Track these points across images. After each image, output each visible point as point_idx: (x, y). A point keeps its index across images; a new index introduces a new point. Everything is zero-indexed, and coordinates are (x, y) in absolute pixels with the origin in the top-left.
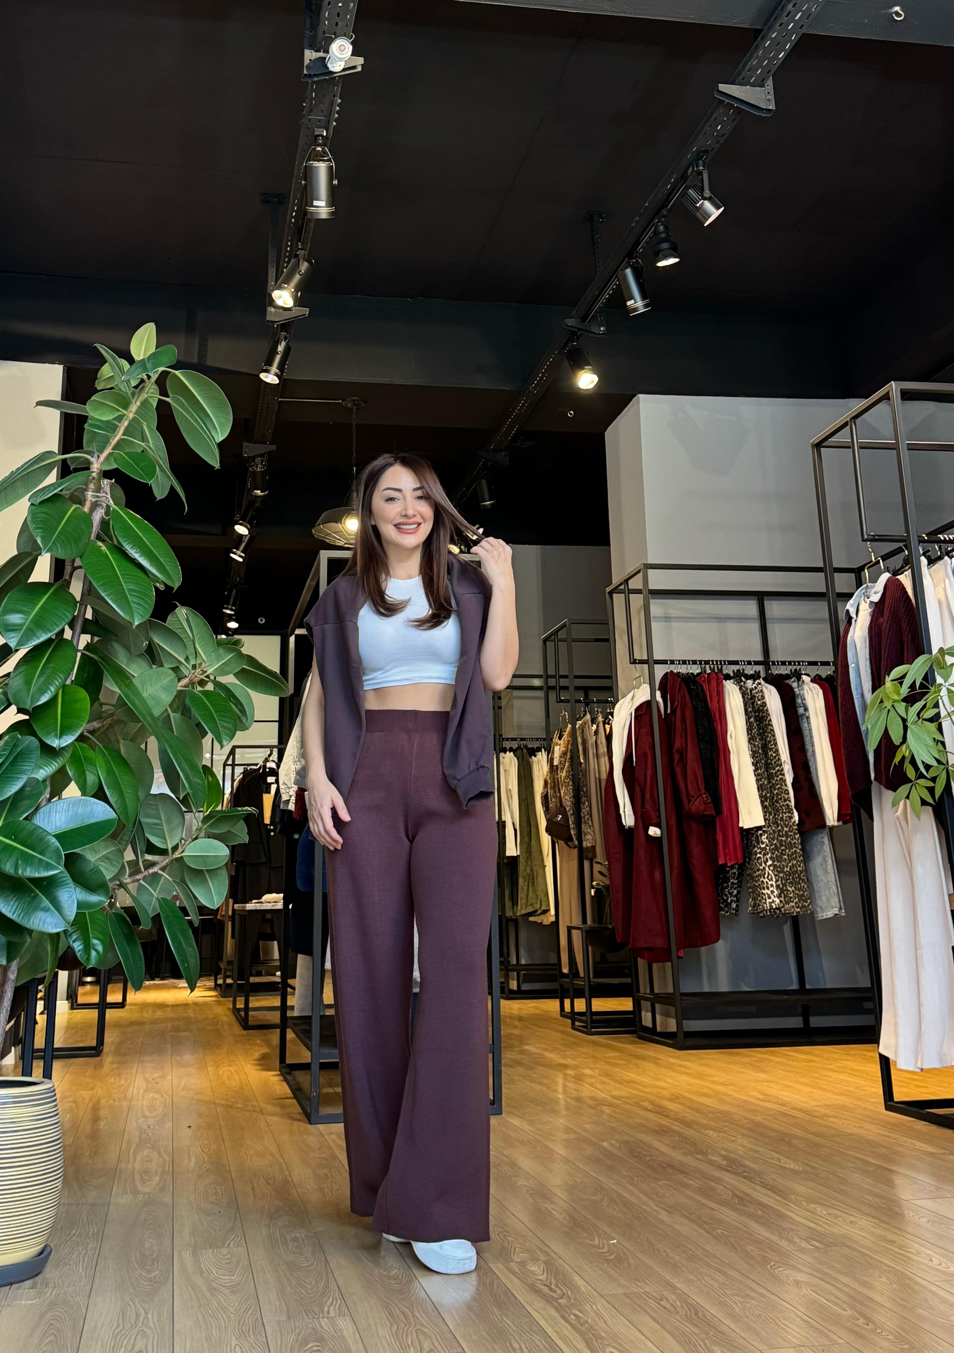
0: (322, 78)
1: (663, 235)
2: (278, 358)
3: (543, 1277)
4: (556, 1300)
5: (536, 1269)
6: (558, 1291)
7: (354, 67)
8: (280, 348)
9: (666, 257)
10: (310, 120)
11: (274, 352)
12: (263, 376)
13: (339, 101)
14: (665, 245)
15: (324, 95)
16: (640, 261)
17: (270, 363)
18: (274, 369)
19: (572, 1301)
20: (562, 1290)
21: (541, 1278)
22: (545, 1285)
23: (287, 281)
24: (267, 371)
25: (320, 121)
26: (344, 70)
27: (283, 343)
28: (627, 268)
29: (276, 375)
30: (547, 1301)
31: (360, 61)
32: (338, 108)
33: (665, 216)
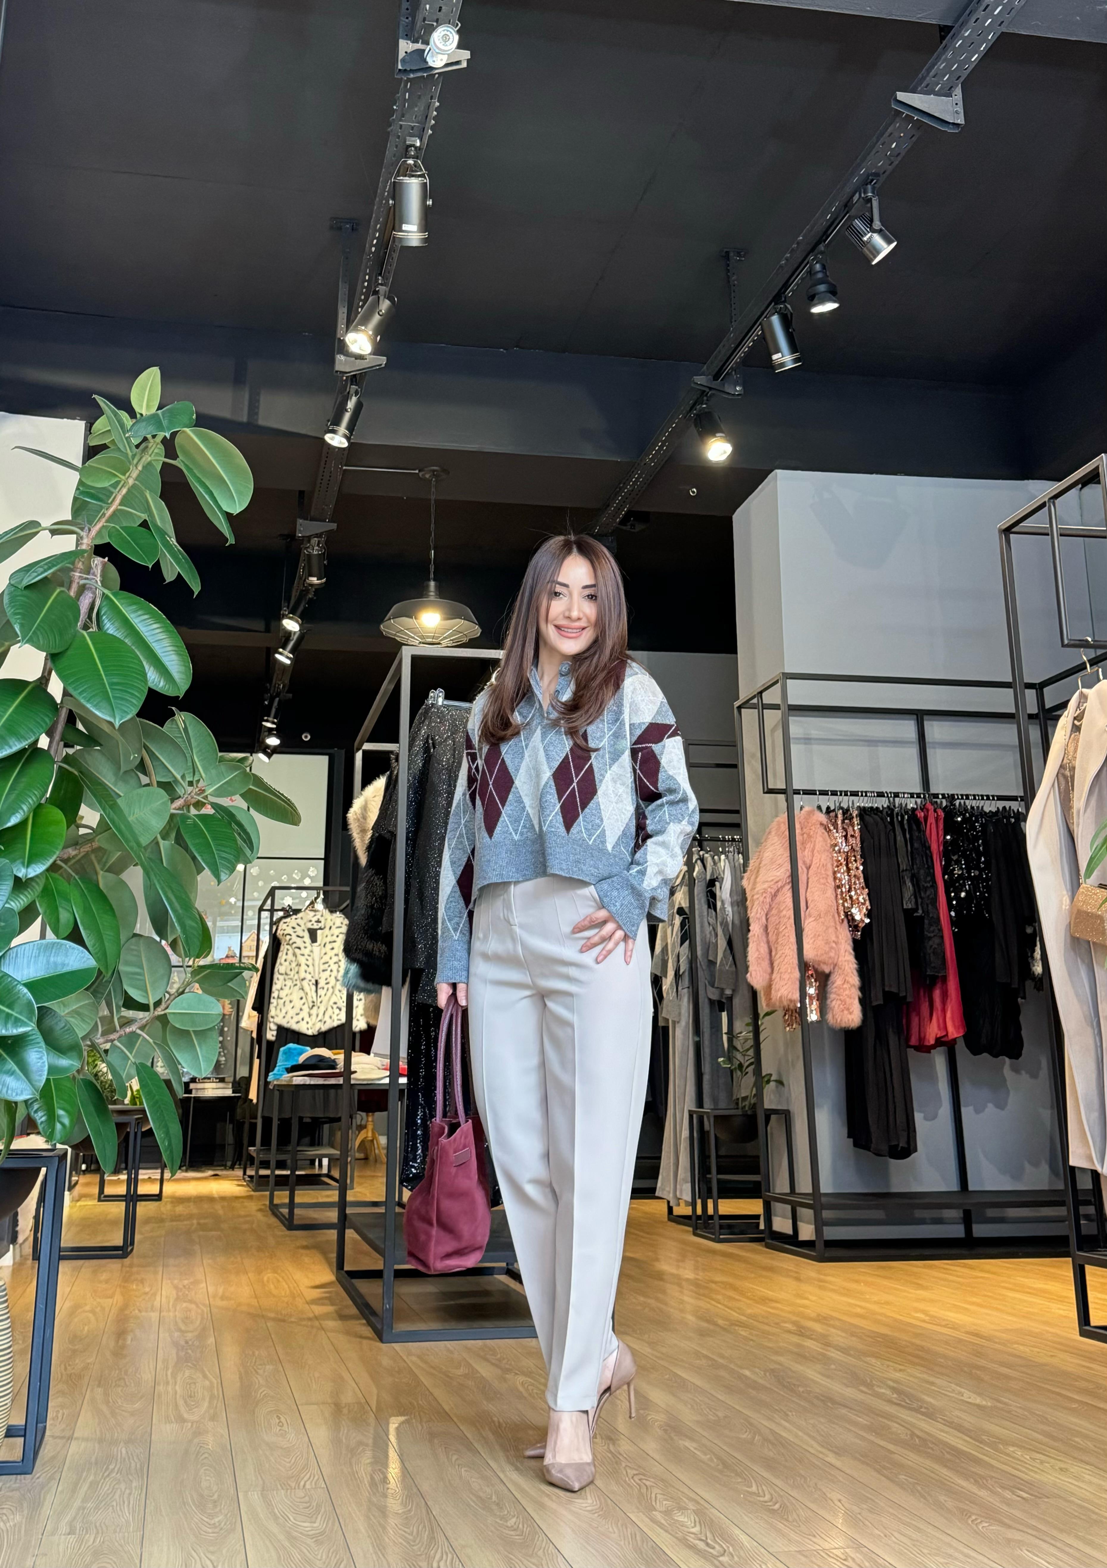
0: (419, 74)
1: (820, 275)
2: (347, 417)
3: (696, 1530)
4: (716, 1557)
5: (686, 1520)
6: (717, 1546)
7: (458, 63)
8: (351, 404)
9: (822, 302)
10: (401, 126)
11: (342, 409)
12: (328, 437)
13: (437, 104)
14: (822, 288)
15: (419, 97)
16: (789, 306)
17: (337, 422)
18: (342, 429)
19: (736, 1558)
20: (721, 1546)
21: (693, 1530)
22: (701, 1540)
23: (365, 321)
24: (334, 432)
25: (413, 128)
26: (447, 65)
27: (354, 399)
28: (773, 314)
29: (345, 436)
30: (705, 1558)
31: (466, 55)
32: (435, 113)
33: (822, 253)
